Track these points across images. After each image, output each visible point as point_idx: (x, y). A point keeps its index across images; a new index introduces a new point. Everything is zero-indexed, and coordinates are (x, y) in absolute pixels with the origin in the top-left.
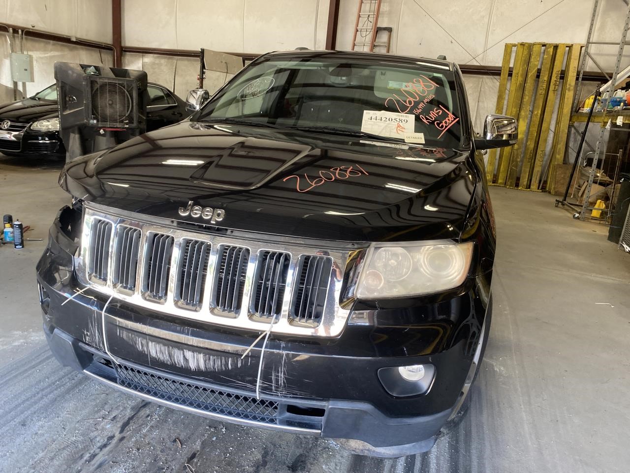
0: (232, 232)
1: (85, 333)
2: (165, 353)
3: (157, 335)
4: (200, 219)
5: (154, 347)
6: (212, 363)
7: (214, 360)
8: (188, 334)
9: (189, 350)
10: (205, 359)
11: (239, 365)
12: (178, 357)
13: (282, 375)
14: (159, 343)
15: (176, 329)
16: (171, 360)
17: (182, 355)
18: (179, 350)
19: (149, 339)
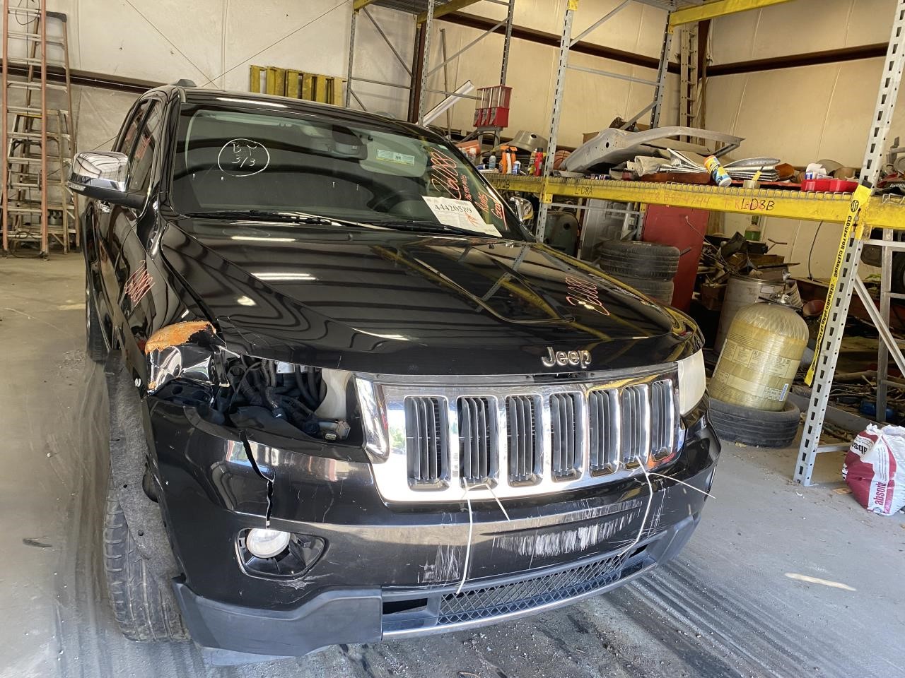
1: (426, 567)
5: (541, 542)
6: (604, 531)
7: (608, 527)
9: (583, 527)
10: (598, 530)
11: (629, 521)
12: (570, 541)
13: (658, 515)
14: (549, 533)
15: (573, 507)
16: (560, 548)
17: (575, 537)
18: (573, 531)
19: (539, 534)
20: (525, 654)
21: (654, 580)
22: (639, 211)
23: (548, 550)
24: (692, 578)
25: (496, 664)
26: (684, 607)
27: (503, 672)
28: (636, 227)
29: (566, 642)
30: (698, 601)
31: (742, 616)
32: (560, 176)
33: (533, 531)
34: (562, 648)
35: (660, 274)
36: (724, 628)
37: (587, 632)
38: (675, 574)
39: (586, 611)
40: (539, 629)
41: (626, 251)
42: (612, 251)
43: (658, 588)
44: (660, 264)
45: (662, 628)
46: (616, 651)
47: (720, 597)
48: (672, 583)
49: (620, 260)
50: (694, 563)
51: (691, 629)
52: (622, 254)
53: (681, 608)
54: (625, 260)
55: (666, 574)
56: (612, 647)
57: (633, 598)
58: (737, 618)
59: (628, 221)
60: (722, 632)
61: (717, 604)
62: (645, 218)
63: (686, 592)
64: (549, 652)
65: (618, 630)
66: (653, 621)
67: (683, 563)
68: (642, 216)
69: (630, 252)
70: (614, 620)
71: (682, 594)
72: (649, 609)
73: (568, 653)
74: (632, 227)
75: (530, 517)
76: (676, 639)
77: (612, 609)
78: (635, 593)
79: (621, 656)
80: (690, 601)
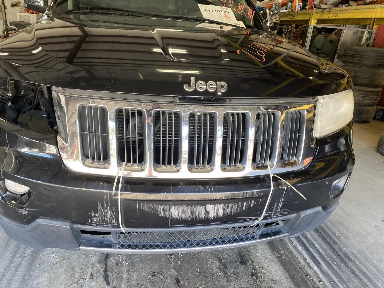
0: (230, 100)
1: (93, 214)
2: (187, 212)
3: (181, 198)
4: (206, 92)
5: (176, 210)
6: (229, 209)
7: (232, 206)
8: (211, 192)
9: (211, 204)
10: (224, 208)
11: (252, 205)
12: (200, 212)
13: (281, 204)
14: (181, 205)
15: (200, 190)
16: (192, 216)
17: (204, 210)
18: (201, 206)
19: (172, 204)
20: (199, 270)
21: (308, 240)
22: (372, 29)
23: (183, 216)
24: (335, 243)
25: (178, 272)
26: (320, 261)
27: (179, 278)
28: (370, 39)
29: (228, 268)
30: (332, 259)
31: (361, 275)
32: (321, 8)
33: (168, 202)
34: (224, 271)
35: (378, 65)
36: (343, 280)
37: (245, 264)
38: (324, 239)
39: (252, 251)
40: (216, 256)
41: (357, 51)
42: (350, 52)
43: (308, 245)
44: (379, 59)
45: (298, 272)
46: (258, 280)
47: (350, 259)
48: (319, 244)
49: (352, 56)
50: (341, 234)
51: (318, 276)
52: (355, 53)
53: (318, 261)
54: (356, 57)
55: (318, 238)
56: (257, 277)
57: (287, 248)
58: (356, 275)
59: (366, 36)
60: (340, 283)
61: (345, 263)
62: (377, 34)
63: (326, 251)
64: (214, 272)
65: (266, 267)
66: (294, 266)
67: (333, 233)
68: (374, 32)
69: (359, 52)
70: (267, 260)
71: (322, 252)
72: (294, 257)
73: (226, 275)
74: (367, 40)
75: (164, 193)
76: (303, 280)
77: (270, 253)
78: (290, 246)
79: (259, 284)
80: (326, 257)
